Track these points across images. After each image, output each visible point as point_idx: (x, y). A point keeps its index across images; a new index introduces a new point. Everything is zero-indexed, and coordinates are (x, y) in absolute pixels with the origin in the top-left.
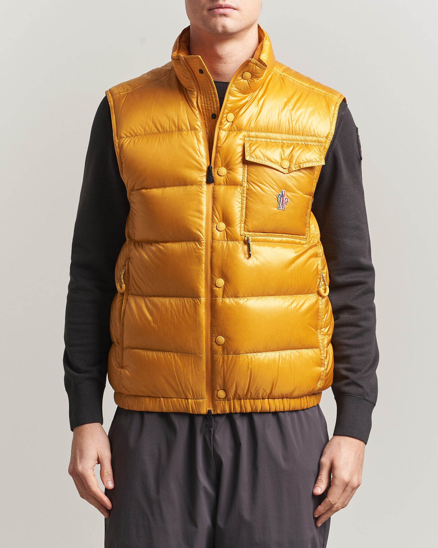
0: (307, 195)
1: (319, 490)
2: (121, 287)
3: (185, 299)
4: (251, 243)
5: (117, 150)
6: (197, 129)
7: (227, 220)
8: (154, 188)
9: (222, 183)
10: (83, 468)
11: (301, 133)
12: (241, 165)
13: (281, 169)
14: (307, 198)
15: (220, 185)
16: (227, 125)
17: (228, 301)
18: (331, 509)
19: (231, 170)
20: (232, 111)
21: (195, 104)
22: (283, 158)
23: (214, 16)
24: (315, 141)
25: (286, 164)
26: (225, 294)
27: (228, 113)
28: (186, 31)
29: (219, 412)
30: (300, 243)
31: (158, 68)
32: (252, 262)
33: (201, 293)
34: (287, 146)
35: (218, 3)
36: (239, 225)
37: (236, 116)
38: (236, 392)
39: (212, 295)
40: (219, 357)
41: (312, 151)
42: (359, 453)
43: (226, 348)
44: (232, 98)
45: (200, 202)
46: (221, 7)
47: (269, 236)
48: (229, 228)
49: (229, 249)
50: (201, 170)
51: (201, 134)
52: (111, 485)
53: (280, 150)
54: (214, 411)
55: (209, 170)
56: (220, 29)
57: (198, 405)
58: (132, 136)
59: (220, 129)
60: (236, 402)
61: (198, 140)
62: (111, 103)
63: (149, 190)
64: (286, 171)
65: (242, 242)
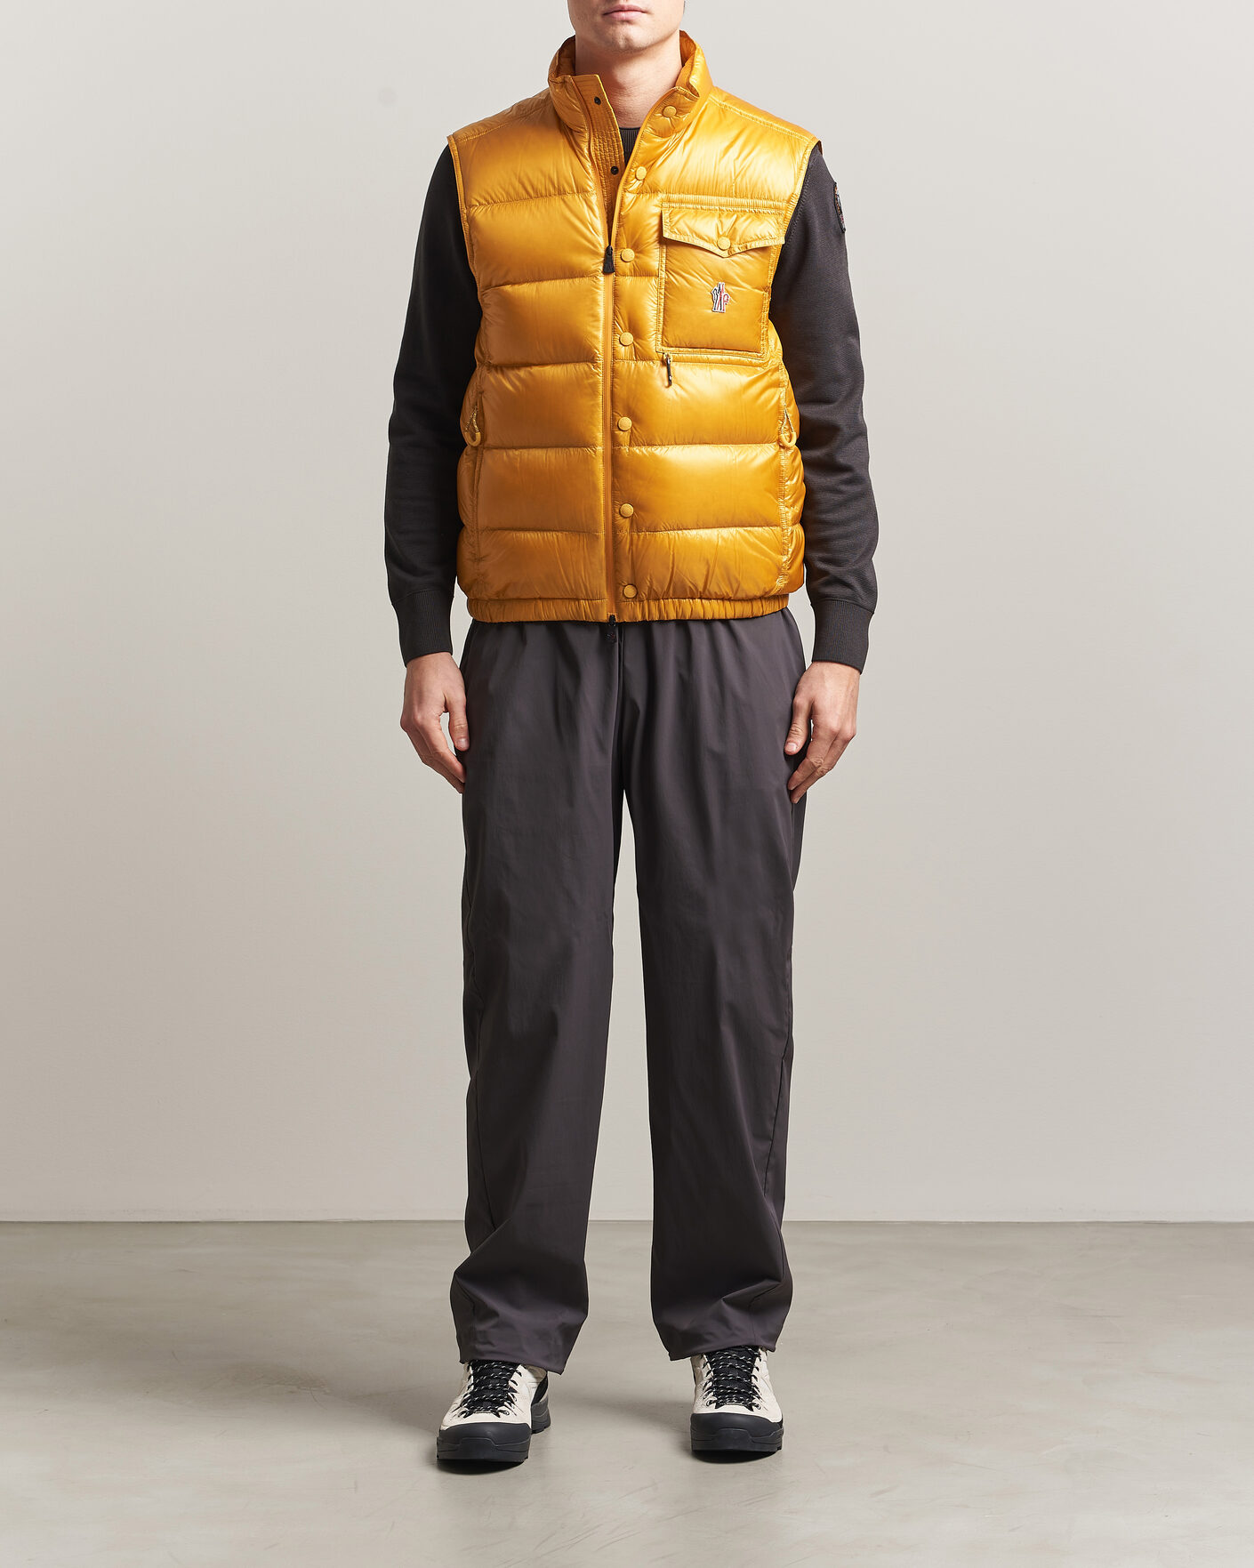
0: (759, 289)
1: (794, 747)
2: (474, 438)
3: (571, 449)
4: (673, 365)
5: (465, 226)
6: (587, 191)
7: (635, 329)
8: (524, 282)
9: (628, 272)
10: (423, 718)
11: (749, 196)
12: (656, 245)
13: (717, 251)
14: (758, 294)
15: (624, 275)
16: (636, 185)
17: (637, 451)
18: (814, 775)
19: (640, 252)
20: (643, 164)
21: (586, 151)
22: (721, 233)
23: (613, 23)
24: (770, 207)
25: (725, 243)
26: (634, 441)
27: (637, 167)
28: (570, 43)
29: (626, 620)
30: (751, 365)
31: (528, 99)
32: (672, 393)
33: (596, 440)
34: (727, 215)
35: (617, 4)
36: (654, 336)
37: (649, 169)
38: (651, 588)
39: (614, 441)
40: (625, 534)
41: (766, 222)
42: (851, 688)
43: (636, 524)
44: (645, 144)
45: (594, 301)
46: (622, 10)
47: (701, 353)
48: (640, 341)
49: (639, 372)
50: (595, 253)
51: (596, 199)
52: (463, 744)
53: (716, 221)
54: (619, 617)
55: (608, 252)
56: (622, 43)
57: (596, 609)
58: (489, 203)
59: (625, 190)
60: (652, 603)
61: (590, 208)
62: (455, 153)
63: (516, 287)
64: (725, 254)
65: (659, 363)
